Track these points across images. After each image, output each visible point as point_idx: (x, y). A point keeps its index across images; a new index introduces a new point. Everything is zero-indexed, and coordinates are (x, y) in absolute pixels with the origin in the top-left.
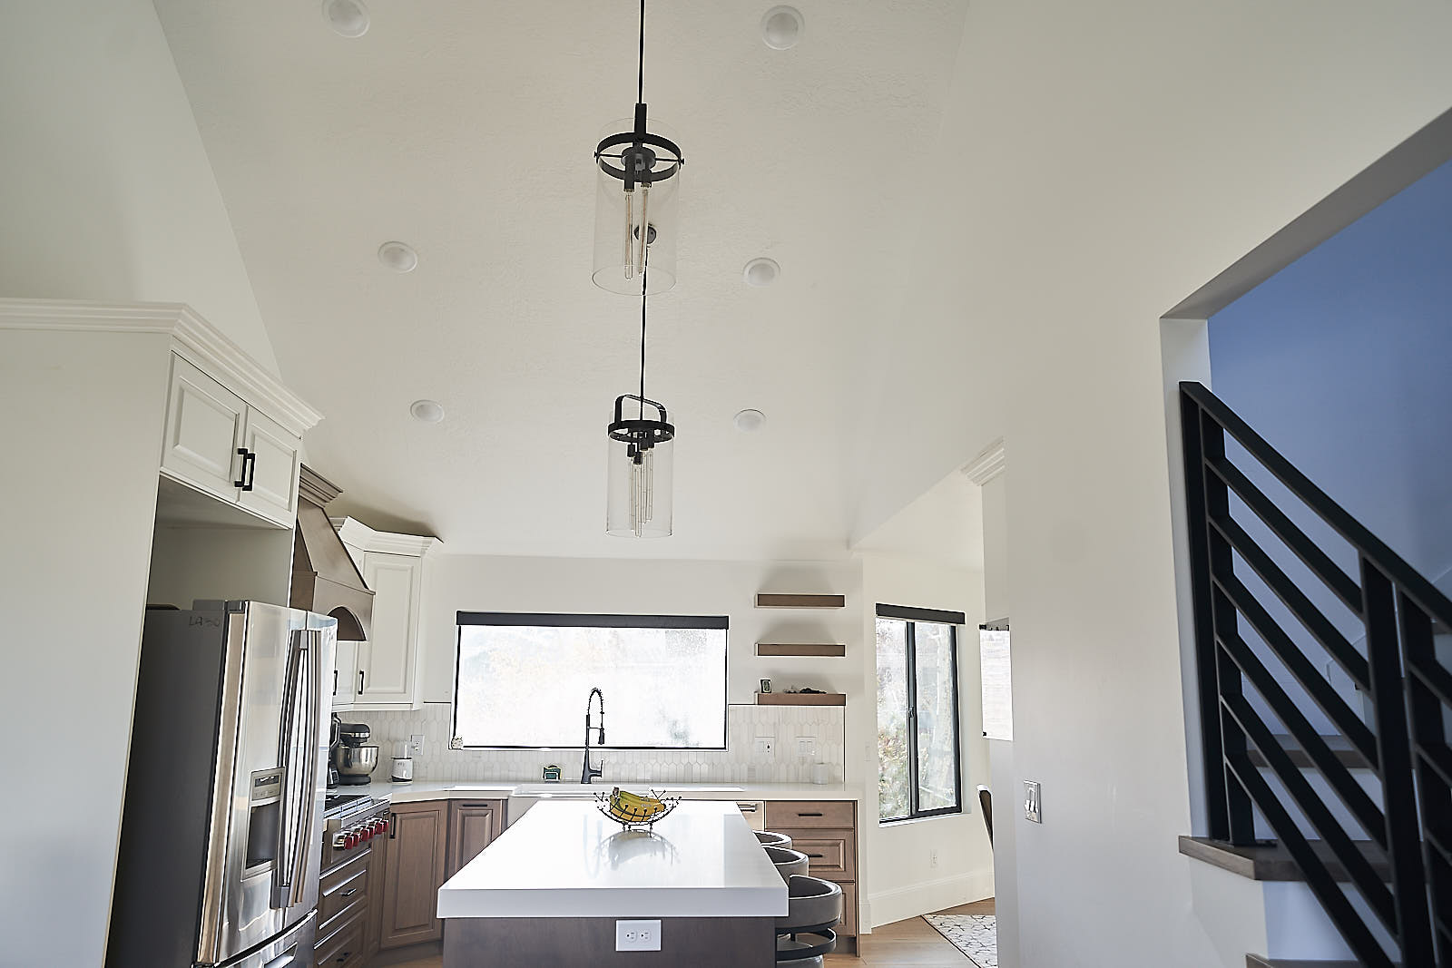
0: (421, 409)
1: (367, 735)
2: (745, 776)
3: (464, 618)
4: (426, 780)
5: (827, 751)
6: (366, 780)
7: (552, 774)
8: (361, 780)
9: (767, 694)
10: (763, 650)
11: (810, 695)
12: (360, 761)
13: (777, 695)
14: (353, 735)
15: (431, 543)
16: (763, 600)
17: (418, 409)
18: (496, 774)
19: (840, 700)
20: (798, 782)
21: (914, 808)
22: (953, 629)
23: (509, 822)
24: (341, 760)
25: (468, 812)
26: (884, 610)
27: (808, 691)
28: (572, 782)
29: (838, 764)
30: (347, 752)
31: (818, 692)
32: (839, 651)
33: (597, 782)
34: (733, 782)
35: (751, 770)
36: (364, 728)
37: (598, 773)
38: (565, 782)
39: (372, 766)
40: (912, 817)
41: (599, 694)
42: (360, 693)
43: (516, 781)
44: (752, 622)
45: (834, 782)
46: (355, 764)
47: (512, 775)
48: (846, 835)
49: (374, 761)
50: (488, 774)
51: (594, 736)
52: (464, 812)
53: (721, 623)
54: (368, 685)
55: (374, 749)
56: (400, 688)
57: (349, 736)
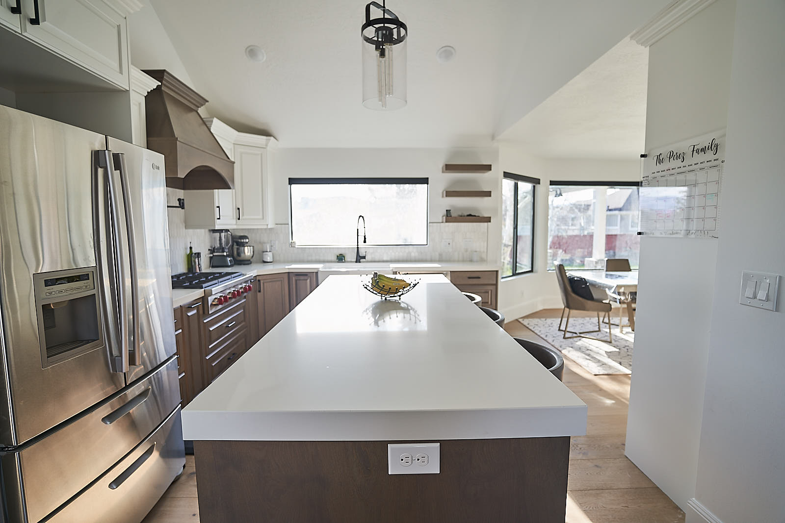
0: (252, 52)
1: (247, 240)
2: (437, 257)
3: (292, 181)
4: (279, 262)
5: (478, 245)
6: (249, 262)
7: (341, 258)
8: (247, 262)
9: (449, 217)
10: (449, 194)
11: (471, 217)
12: (244, 253)
13: (455, 217)
14: (240, 241)
15: (269, 140)
16: (449, 168)
17: (249, 52)
18: (314, 258)
19: (488, 220)
20: (463, 261)
21: (514, 271)
22: (534, 186)
23: (319, 282)
24: (235, 253)
25: (298, 278)
26: (507, 175)
27: (470, 215)
28: (351, 262)
29: (484, 252)
30: (238, 249)
31: (475, 216)
32: (488, 194)
33: (364, 262)
34: (432, 261)
35: (440, 255)
36: (245, 237)
37: (364, 257)
38: (348, 262)
39: (251, 255)
40: (514, 275)
41: (363, 217)
42: (239, 219)
43: (323, 262)
44: (441, 180)
45: (482, 261)
46: (242, 255)
47: (322, 258)
48: (493, 288)
49: (252, 253)
50: (310, 258)
51: (361, 239)
52: (297, 278)
53: (425, 181)
54: (243, 215)
55: (251, 247)
56: (261, 217)
57: (238, 241)
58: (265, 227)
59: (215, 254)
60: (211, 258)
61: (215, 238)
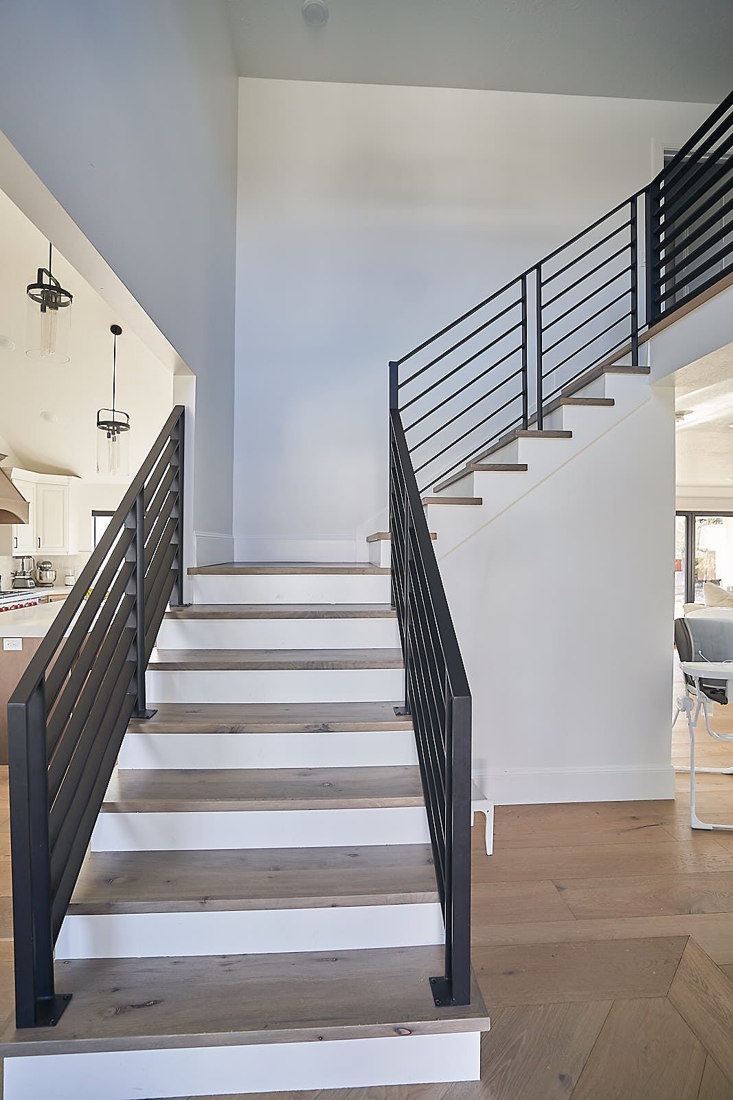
0: (46, 416)
1: (49, 566)
3: (95, 513)
6: (51, 585)
8: (49, 585)
12: (47, 577)
15: (71, 479)
17: (44, 416)
24: (37, 576)
30: (40, 573)
36: (48, 563)
39: (53, 579)
42: (40, 547)
46: (44, 579)
49: (53, 577)
54: (43, 544)
55: (54, 572)
56: (61, 545)
57: (42, 566)
58: (66, 554)
59: (16, 577)
60: (13, 580)
61: (18, 563)
